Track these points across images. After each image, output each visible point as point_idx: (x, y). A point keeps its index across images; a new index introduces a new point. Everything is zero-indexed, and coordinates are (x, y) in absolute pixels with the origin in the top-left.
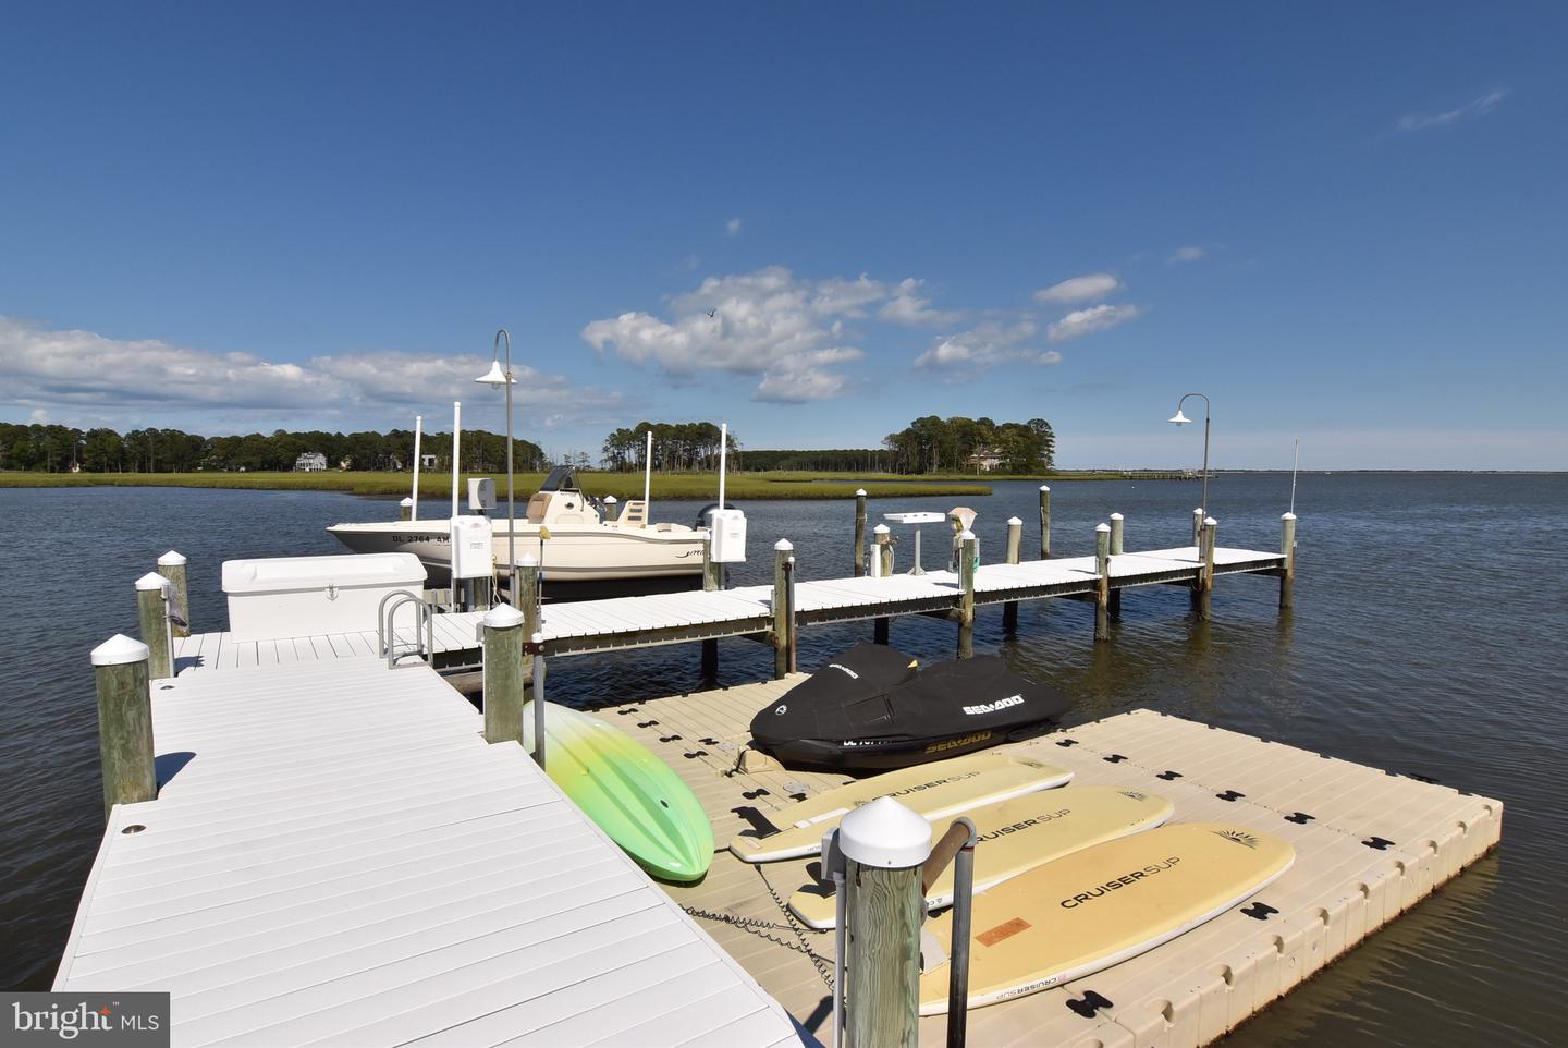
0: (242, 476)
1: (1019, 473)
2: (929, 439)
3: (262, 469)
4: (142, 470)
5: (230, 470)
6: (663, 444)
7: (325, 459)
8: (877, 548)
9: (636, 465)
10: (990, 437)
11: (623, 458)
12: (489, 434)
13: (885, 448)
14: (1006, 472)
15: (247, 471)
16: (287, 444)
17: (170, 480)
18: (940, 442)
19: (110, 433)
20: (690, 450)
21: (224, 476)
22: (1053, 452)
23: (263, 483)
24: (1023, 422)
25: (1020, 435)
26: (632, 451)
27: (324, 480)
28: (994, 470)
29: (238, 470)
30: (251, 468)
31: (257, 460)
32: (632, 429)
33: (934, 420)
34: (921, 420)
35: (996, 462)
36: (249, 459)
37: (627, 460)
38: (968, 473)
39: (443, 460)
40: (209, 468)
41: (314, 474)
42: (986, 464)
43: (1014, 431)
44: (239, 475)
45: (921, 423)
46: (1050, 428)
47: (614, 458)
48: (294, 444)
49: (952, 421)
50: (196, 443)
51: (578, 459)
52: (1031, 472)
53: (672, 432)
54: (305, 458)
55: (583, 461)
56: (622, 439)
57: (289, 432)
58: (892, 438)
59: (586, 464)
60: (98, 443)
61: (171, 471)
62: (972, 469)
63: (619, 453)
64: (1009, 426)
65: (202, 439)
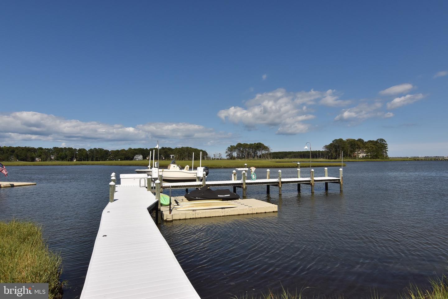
0: (119, 162)
1: (374, 159)
2: (339, 147)
3: (125, 160)
4: (92, 160)
5: (116, 160)
6: (245, 150)
7: (142, 156)
8: (233, 175)
9: (236, 157)
10: (361, 145)
11: (232, 155)
12: (191, 148)
13: (324, 150)
14: (368, 158)
15: (120, 160)
16: (132, 152)
17: (100, 163)
18: (343, 148)
19: (84, 150)
20: (254, 152)
21: (114, 162)
22: (387, 151)
23: (125, 164)
24: (375, 140)
25: (374, 145)
26: (235, 152)
27: (141, 163)
28: (363, 158)
29: (118, 160)
30: (122, 160)
31: (123, 157)
32: (235, 145)
33: (341, 140)
34: (336, 140)
35: (365, 155)
36: (121, 157)
37: (234, 156)
38: (353, 159)
39: (176, 156)
40: (110, 160)
41: (139, 161)
42: (361, 155)
43: (371, 143)
44: (118, 162)
45: (336, 141)
46: (385, 142)
47: (229, 155)
48: (134, 152)
49: (347, 140)
50: (107, 152)
51: (218, 156)
52: (378, 158)
53: (248, 146)
54: (137, 156)
55: (220, 156)
56: (232, 149)
57: (133, 148)
58: (326, 147)
59: (221, 157)
60: (81, 153)
61: (100, 161)
62: (355, 157)
63: (231, 154)
64: (370, 141)
65: (108, 151)
